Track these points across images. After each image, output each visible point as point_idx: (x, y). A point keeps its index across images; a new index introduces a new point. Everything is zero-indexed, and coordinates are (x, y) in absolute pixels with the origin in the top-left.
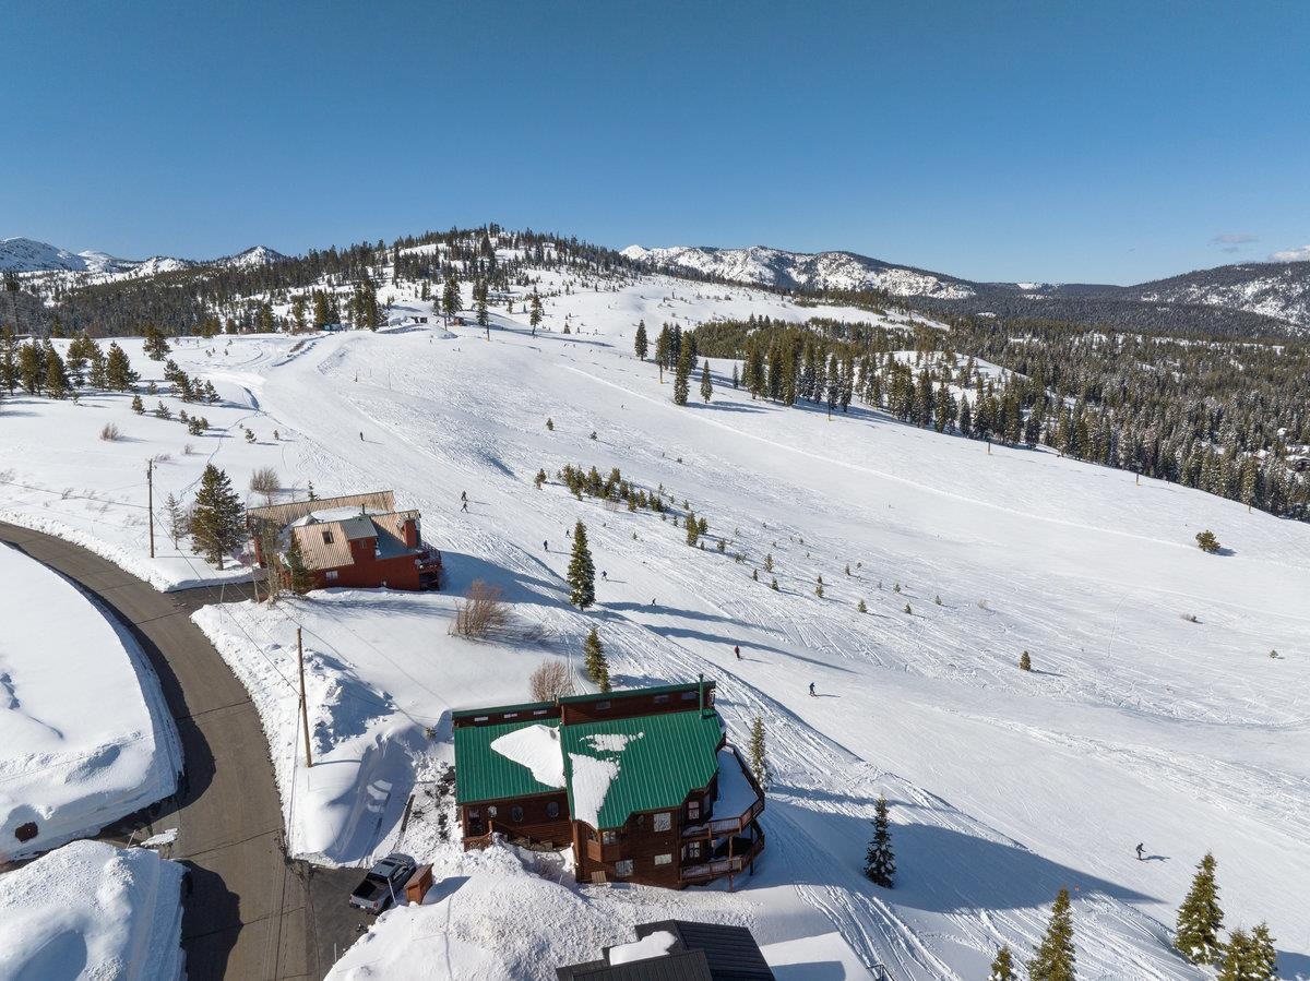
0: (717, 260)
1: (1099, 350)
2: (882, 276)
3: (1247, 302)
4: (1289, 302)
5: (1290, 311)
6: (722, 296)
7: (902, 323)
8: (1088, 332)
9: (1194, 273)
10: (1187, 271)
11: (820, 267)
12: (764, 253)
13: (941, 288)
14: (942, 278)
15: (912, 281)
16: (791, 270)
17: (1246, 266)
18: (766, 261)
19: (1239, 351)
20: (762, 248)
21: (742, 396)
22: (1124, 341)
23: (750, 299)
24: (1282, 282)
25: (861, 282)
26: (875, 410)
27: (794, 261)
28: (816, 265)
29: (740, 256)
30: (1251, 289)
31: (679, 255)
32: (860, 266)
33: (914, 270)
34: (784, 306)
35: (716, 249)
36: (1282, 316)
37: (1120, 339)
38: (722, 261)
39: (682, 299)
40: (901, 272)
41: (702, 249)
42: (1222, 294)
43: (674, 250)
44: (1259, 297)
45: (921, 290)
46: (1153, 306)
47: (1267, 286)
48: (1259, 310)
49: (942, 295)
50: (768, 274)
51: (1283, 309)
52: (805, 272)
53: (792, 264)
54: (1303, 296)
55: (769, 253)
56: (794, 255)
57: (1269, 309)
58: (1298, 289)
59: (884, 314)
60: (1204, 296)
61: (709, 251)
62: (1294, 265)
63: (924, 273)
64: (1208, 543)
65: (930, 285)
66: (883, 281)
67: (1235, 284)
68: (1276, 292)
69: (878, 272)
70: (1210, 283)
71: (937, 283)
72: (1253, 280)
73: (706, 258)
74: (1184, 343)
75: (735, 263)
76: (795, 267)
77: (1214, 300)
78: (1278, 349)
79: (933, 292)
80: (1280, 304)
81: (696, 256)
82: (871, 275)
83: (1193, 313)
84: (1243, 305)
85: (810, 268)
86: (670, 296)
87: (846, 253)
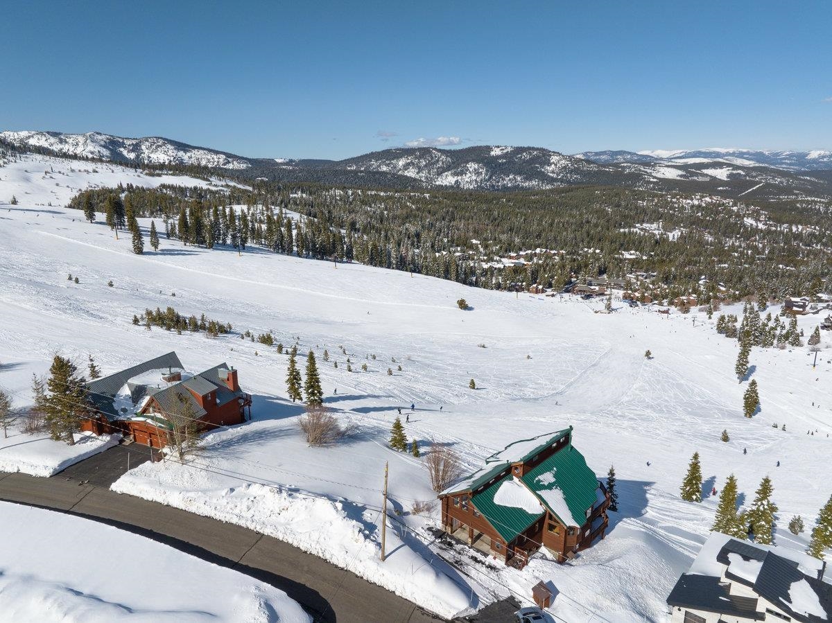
0: (61, 141)
1: (341, 200)
2: (189, 154)
3: (400, 170)
4: (420, 170)
5: (421, 174)
6: (91, 170)
7: (222, 186)
8: (331, 189)
9: (372, 153)
10: (368, 152)
11: (143, 147)
12: (100, 137)
13: (229, 162)
14: (228, 155)
15: (209, 157)
16: (122, 149)
17: (397, 149)
18: (102, 143)
19: (410, 198)
20: (98, 133)
21: (178, 245)
22: (352, 194)
23: (113, 172)
24: (416, 158)
25: (174, 158)
26: (257, 246)
27: (123, 143)
28: (140, 146)
29: (81, 139)
30: (401, 163)
31: (29, 137)
32: (173, 147)
33: (210, 151)
34: (139, 176)
35: (60, 134)
36: (417, 177)
37: (350, 192)
38: (66, 142)
39: (60, 172)
40: (201, 151)
41: (48, 133)
42: (388, 165)
43: (24, 134)
44: (406, 167)
45: (216, 163)
46: (355, 172)
47: (409, 161)
48: (406, 173)
49: (230, 166)
50: (106, 152)
51: (418, 173)
52: (133, 151)
53: (122, 145)
54: (426, 166)
55: (104, 137)
56: (123, 139)
57: (411, 173)
58: (423, 163)
59: (209, 181)
60: (379, 166)
61: (55, 135)
62: (420, 149)
63: (217, 152)
64: (463, 305)
65: (221, 160)
66: (190, 158)
67: (394, 159)
68: (413, 164)
69: (185, 151)
70: (381, 159)
71: (226, 159)
72: (401, 157)
73: (52, 140)
74: (382, 194)
75: (77, 144)
76: (125, 148)
77: (384, 168)
78: (427, 195)
79: (224, 164)
80: (417, 171)
81: (44, 139)
82: (181, 154)
83: (377, 176)
84: (398, 171)
85: (136, 148)
86: (50, 170)
87: (161, 138)
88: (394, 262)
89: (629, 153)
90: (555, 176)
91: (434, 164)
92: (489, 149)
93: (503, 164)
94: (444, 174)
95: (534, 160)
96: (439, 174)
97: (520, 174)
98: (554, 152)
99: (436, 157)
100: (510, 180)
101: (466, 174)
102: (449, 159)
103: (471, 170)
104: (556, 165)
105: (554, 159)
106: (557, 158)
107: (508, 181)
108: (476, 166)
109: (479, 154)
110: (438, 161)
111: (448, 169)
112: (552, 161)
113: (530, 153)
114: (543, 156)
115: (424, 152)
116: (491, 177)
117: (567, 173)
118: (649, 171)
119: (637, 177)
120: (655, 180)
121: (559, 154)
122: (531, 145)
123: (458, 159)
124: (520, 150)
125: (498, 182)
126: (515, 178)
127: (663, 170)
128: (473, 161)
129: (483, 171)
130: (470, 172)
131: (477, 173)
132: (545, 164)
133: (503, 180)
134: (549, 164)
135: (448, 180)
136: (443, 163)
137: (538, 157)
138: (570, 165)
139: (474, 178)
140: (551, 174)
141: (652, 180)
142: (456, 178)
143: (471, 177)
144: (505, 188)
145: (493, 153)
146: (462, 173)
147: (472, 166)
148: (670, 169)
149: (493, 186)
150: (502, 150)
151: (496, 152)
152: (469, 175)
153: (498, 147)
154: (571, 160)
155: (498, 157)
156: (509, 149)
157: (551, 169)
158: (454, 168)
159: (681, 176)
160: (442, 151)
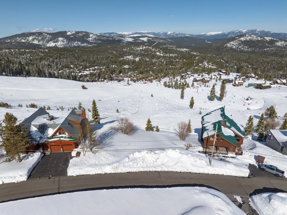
1: (9, 53)
3: (31, 41)
4: (39, 41)
5: (40, 43)
8: (3, 49)
10: (15, 34)
17: (28, 33)
19: (40, 51)
24: (37, 36)
30: (31, 38)
36: (39, 44)
37: (13, 50)
42: (25, 39)
44: (33, 40)
46: (11, 43)
47: (34, 38)
48: (33, 42)
51: (38, 42)
54: (41, 39)
57: (36, 42)
58: (40, 38)
60: (21, 40)
62: (38, 33)
64: (84, 88)
67: (27, 37)
68: (36, 39)
70: (21, 37)
72: (30, 36)
74: (27, 50)
77: (23, 41)
83: (21, 44)
88: (47, 75)
89: (115, 33)
90: (92, 41)
91: (45, 38)
92: (66, 32)
93: (72, 38)
94: (49, 42)
95: (83, 36)
96: (48, 42)
97: (79, 41)
98: (90, 33)
99: (45, 36)
100: (76, 44)
101: (58, 42)
102: (50, 36)
103: (60, 40)
104: (92, 38)
105: (91, 35)
106: (92, 35)
107: (75, 44)
108: (62, 39)
109: (63, 34)
110: (46, 37)
111: (51, 40)
112: (90, 36)
113: (82, 33)
114: (87, 35)
115: (40, 34)
116: (68, 43)
117: (96, 40)
118: (123, 39)
119: (120, 41)
120: (126, 42)
121: (93, 34)
122: (82, 31)
123: (55, 36)
124: (78, 33)
125: (72, 45)
126: (78, 43)
127: (127, 39)
128: (61, 37)
129: (65, 41)
130: (60, 41)
131: (63, 42)
132: (88, 37)
133: (73, 44)
134: (90, 37)
135: (52, 44)
136: (48, 38)
137: (85, 35)
138: (97, 38)
139: (62, 43)
140: (91, 41)
141: (125, 42)
142: (55, 44)
143: (61, 43)
144: (74, 46)
145: (68, 34)
146: (57, 42)
147: (60, 39)
148: (130, 38)
149: (70, 46)
150: (71, 32)
151: (69, 33)
152: (60, 42)
153: (69, 31)
154: (97, 36)
155: (70, 35)
156: (74, 32)
157: (90, 39)
158: (53, 40)
159: (133, 40)
160: (48, 34)
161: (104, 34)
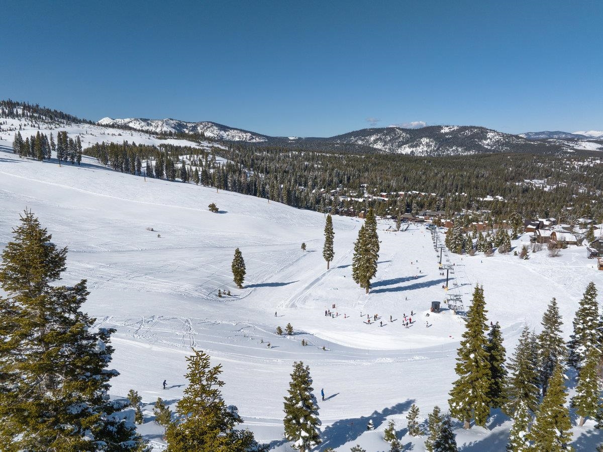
0: (148, 125)
2: (227, 133)
3: (371, 143)
4: (386, 143)
9: (353, 132)
11: (199, 128)
12: (172, 122)
13: (253, 138)
14: (253, 134)
15: (240, 135)
16: (185, 130)
17: (371, 129)
18: (173, 125)
20: (171, 119)
24: (383, 135)
25: (218, 135)
27: (186, 126)
28: (197, 128)
29: (160, 123)
30: (372, 138)
31: (129, 122)
32: (217, 128)
33: (241, 130)
35: (148, 120)
36: (383, 149)
38: (151, 125)
40: (235, 131)
41: (141, 119)
42: (363, 140)
43: (127, 120)
44: (375, 141)
45: (244, 139)
47: (378, 137)
48: (375, 146)
49: (254, 141)
50: (173, 131)
51: (384, 146)
52: (192, 131)
53: (186, 127)
54: (390, 140)
55: (174, 122)
56: (186, 123)
57: (379, 146)
58: (388, 138)
60: (356, 141)
61: (145, 120)
62: (388, 129)
63: (246, 132)
65: (248, 137)
66: (228, 135)
67: (367, 136)
68: (381, 139)
69: (225, 131)
70: (358, 136)
71: (251, 136)
72: (373, 134)
73: (143, 124)
75: (158, 126)
76: (187, 128)
77: (360, 142)
79: (250, 140)
80: (383, 144)
81: (138, 123)
82: (222, 132)
83: (348, 147)
84: (370, 144)
85: (194, 128)
87: (211, 122)
90: (489, 148)
91: (397, 139)
92: (440, 128)
93: (449, 139)
94: (403, 147)
95: (474, 136)
96: (399, 146)
97: (461, 146)
98: (490, 130)
99: (398, 134)
100: (453, 151)
101: (419, 146)
102: (408, 135)
103: (423, 143)
104: (491, 139)
105: (490, 135)
106: (493, 134)
107: (451, 151)
108: (428, 141)
109: (432, 132)
110: (399, 137)
111: (404, 143)
112: (488, 137)
113: (472, 131)
114: (482, 133)
115: (391, 131)
116: (438, 149)
117: (499, 146)
118: (571, 145)
119: (558, 148)
120: (572, 151)
121: (494, 131)
122: (473, 125)
123: (414, 136)
124: (464, 128)
125: (444, 152)
126: (457, 149)
127: (584, 144)
128: (426, 137)
129: (433, 144)
130: (423, 145)
131: (428, 145)
132: (482, 139)
133: (448, 150)
134: (486, 139)
135: (406, 150)
136: (403, 138)
137: (478, 134)
138: (502, 139)
139: (425, 149)
140: (486, 147)
141: (569, 151)
142: (411, 149)
143: (424, 148)
144: (448, 156)
145: (443, 131)
146: (417, 146)
147: (425, 140)
148: (591, 143)
149: (439, 155)
150: (450, 128)
151: (445, 130)
152: (422, 147)
153: (448, 126)
154: (503, 136)
155: (446, 134)
156: (456, 128)
157: (487, 142)
158: (411, 142)
159: (600, 149)
160: (404, 130)
161: (536, 134)
